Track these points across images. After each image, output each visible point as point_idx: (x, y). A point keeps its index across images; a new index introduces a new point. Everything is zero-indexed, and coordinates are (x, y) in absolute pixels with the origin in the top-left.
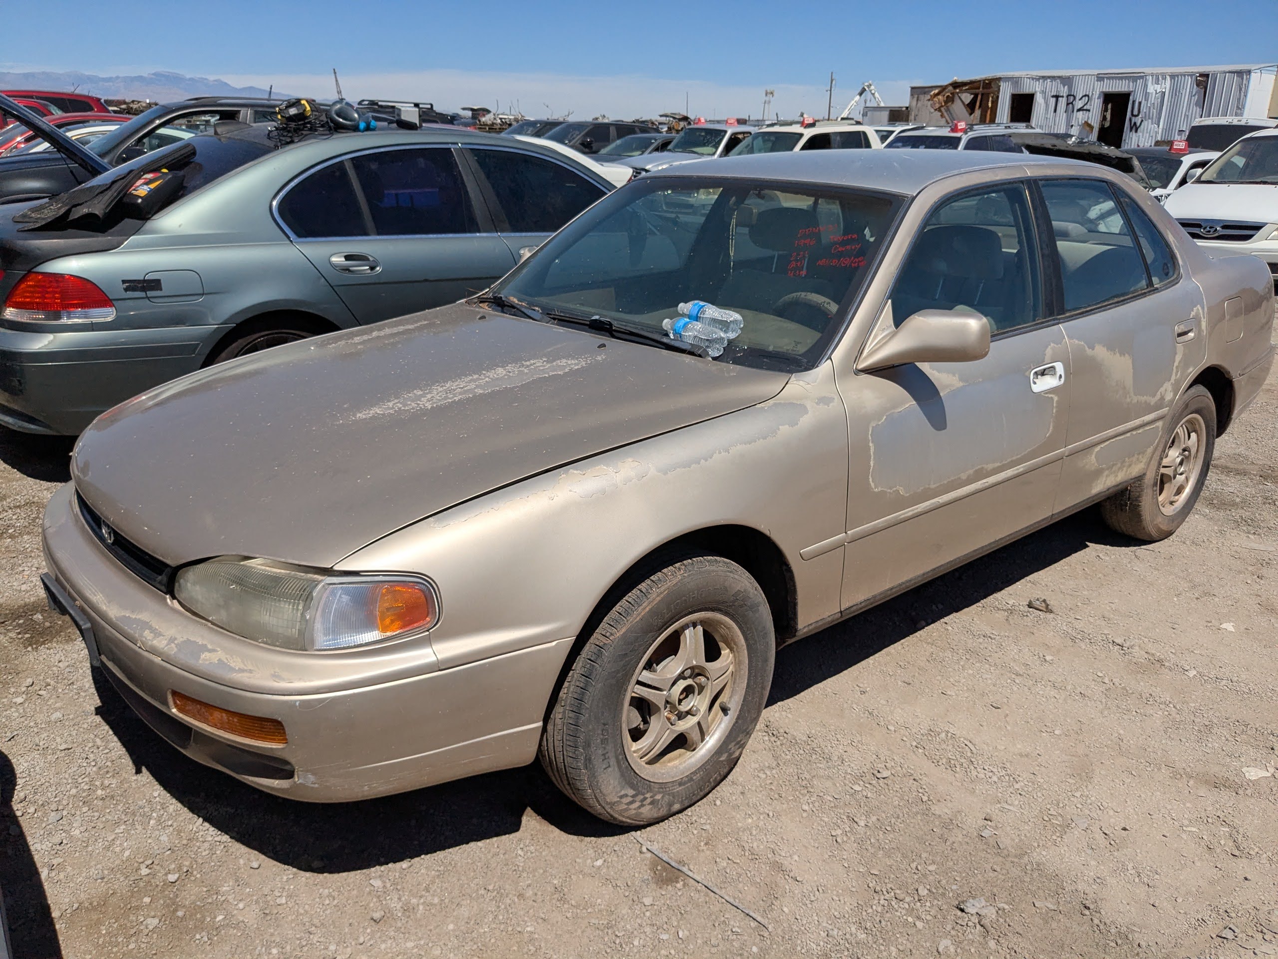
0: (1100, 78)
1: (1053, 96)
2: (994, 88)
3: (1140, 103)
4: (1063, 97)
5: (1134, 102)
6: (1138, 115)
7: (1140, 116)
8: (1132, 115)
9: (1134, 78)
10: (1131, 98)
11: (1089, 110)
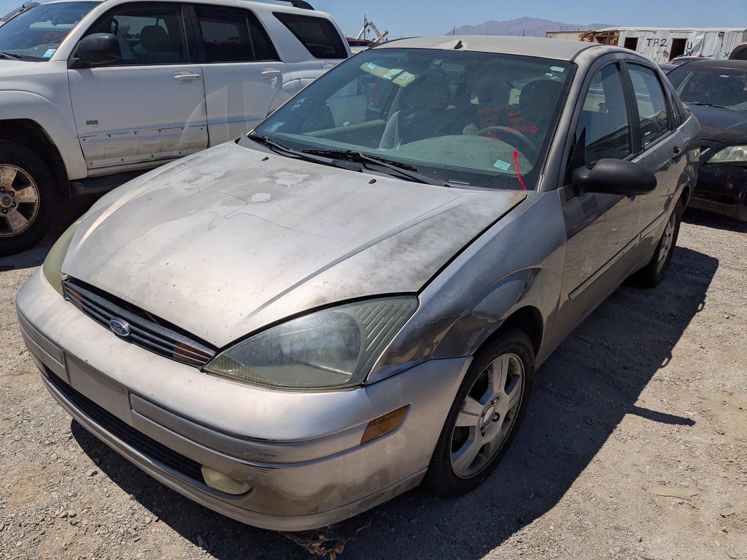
0: (671, 32)
1: (647, 39)
2: (616, 34)
3: (692, 43)
4: (652, 39)
5: (688, 43)
6: (691, 49)
7: (692, 49)
8: (688, 48)
9: (688, 32)
10: (687, 42)
11: (666, 46)
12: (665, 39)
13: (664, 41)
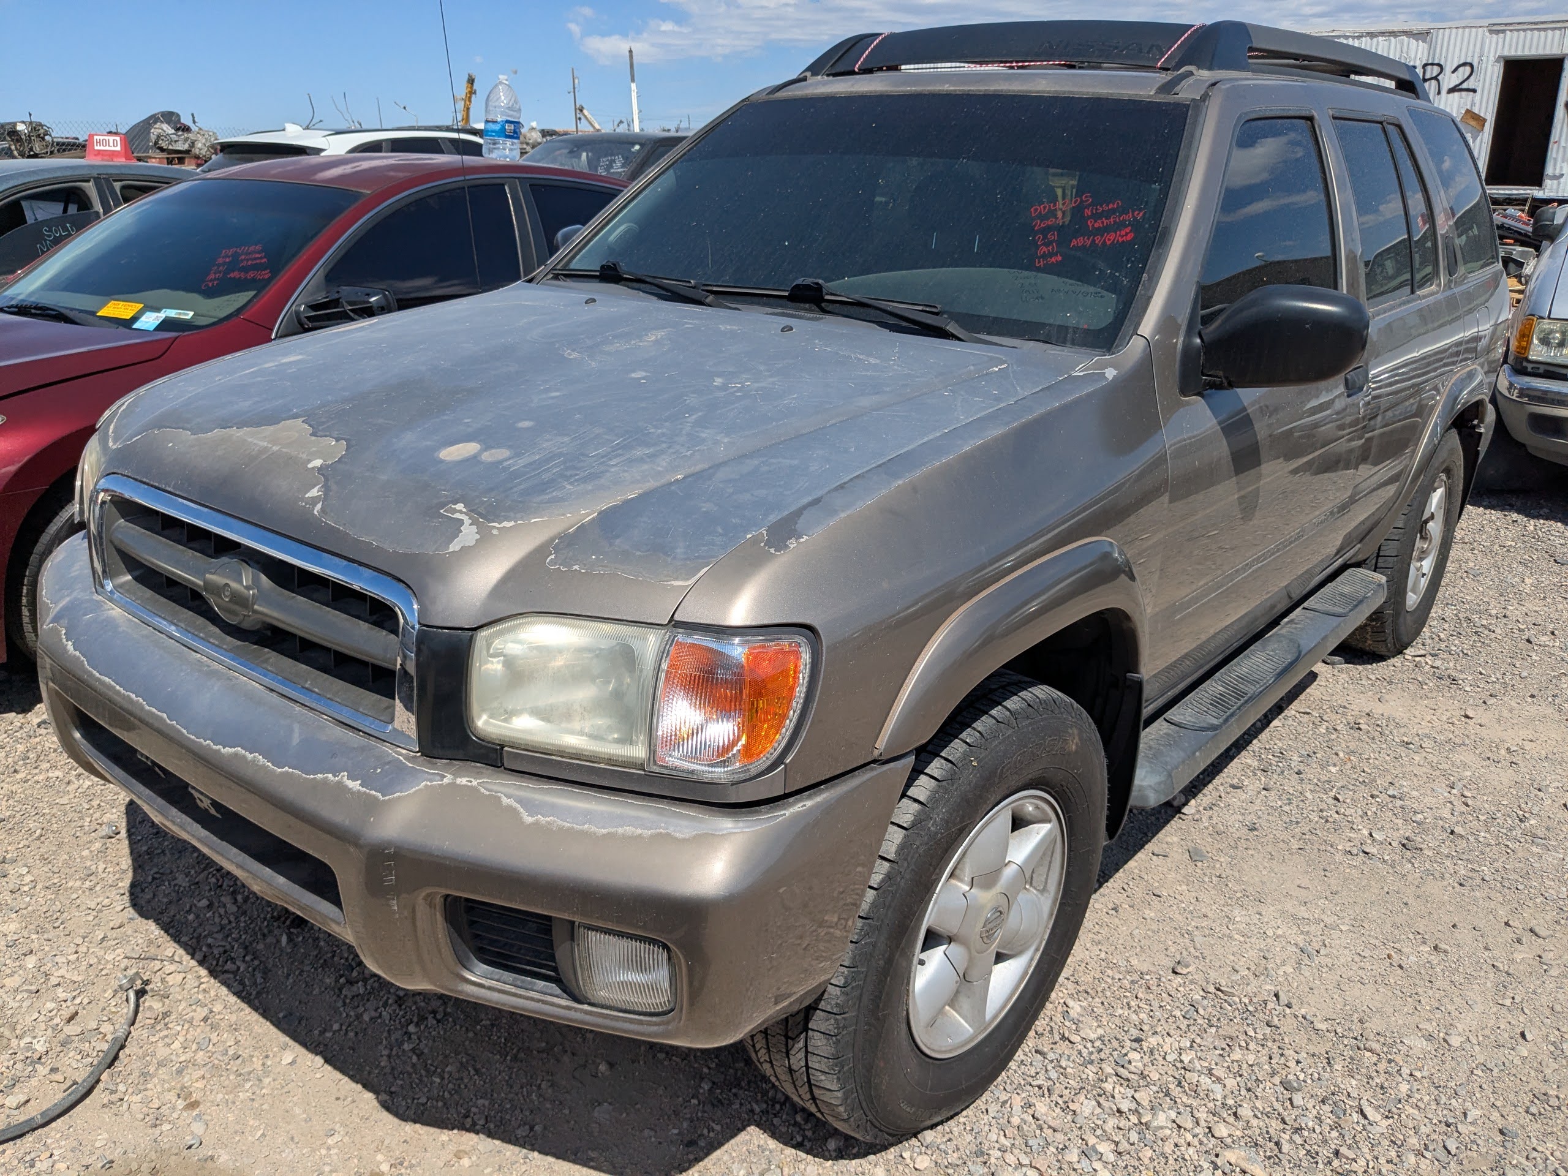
0: (1494, 30)
9: (1565, 28)
11: (1474, 91)
12: (1464, 64)
13: (1468, 69)
